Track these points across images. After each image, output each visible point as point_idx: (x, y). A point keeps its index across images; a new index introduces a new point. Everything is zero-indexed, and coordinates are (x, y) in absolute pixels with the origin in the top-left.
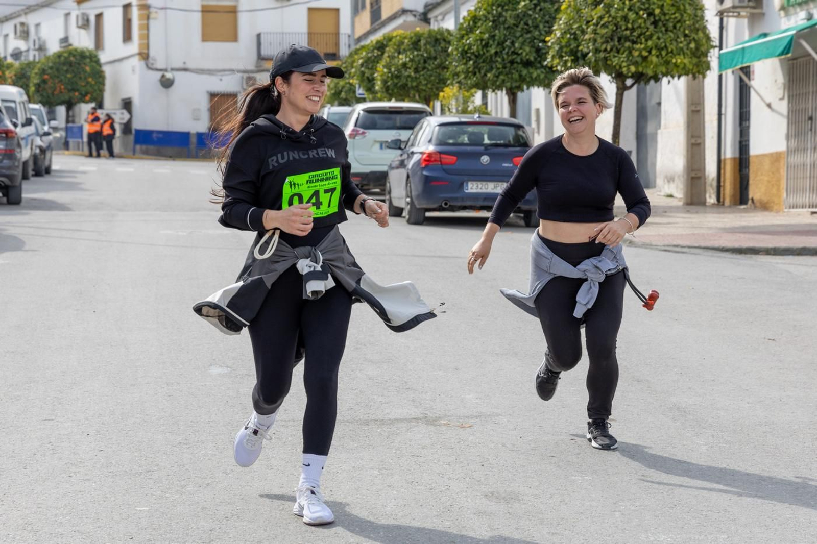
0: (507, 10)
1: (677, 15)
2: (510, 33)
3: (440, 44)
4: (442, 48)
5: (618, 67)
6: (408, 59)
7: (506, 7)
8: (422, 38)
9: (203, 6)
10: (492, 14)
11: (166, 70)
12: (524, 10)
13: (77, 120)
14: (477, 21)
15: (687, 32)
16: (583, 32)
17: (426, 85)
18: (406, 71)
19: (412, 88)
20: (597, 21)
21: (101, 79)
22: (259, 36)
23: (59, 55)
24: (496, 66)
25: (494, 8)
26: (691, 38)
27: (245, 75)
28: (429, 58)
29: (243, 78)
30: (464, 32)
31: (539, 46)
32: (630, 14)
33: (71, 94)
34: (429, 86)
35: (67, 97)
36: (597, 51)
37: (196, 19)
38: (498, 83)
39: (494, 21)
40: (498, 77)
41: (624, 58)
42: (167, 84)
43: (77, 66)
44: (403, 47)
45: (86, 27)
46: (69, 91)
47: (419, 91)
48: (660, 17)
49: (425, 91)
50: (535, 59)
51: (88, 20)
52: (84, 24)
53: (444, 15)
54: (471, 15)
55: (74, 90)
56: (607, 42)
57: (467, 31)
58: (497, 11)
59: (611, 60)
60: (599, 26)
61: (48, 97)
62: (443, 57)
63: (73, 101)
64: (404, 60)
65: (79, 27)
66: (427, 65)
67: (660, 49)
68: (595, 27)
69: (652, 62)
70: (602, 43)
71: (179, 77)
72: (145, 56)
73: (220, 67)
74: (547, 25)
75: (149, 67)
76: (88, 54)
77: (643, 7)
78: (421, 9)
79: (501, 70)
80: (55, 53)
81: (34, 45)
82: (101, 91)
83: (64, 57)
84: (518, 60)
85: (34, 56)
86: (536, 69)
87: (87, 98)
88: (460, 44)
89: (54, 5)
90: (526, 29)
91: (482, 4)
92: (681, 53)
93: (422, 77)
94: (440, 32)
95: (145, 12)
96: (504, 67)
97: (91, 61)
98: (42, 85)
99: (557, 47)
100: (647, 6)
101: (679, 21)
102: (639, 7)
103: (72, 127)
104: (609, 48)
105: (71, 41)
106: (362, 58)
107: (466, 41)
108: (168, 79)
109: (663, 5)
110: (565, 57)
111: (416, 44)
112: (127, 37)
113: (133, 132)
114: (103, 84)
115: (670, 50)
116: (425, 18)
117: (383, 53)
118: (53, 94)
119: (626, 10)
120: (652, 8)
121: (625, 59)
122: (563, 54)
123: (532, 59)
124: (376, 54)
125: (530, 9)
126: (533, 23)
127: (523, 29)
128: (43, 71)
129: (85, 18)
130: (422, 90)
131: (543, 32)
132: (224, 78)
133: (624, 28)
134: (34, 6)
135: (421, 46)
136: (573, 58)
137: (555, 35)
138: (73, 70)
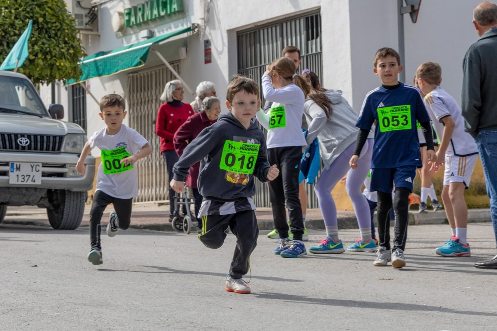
1: (57, 24)
15: (66, 39)
26: (70, 45)
32: (17, 22)
48: (43, 25)
67: (45, 53)
69: (38, 65)
77: (27, 15)
92: (63, 57)
100: (31, 15)
101: (59, 30)
102: (24, 16)
109: (45, 15)
115: (54, 54)
119: (13, 18)
120: (36, 17)
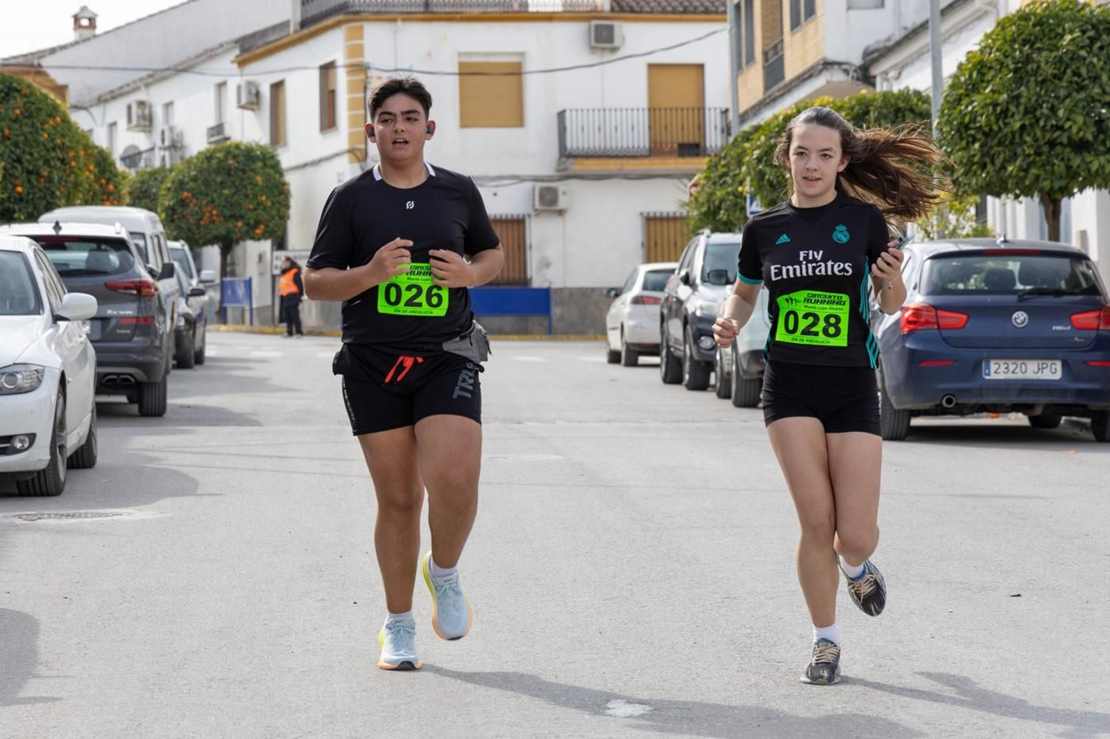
0: (1040, 50)
2: (1047, 91)
3: (904, 117)
7: (1038, 45)
8: (872, 109)
9: (461, 65)
10: (1014, 58)
12: (1071, 48)
13: (238, 270)
14: (985, 70)
21: (282, 197)
22: (561, 116)
23: (208, 157)
24: (1024, 151)
25: (1016, 46)
27: (539, 185)
29: (534, 190)
30: (961, 91)
33: (230, 225)
35: (222, 231)
37: (450, 87)
38: (1027, 182)
39: (1016, 71)
40: (1026, 170)
43: (240, 173)
45: (255, 107)
46: (226, 219)
50: (1095, 137)
51: (258, 94)
52: (252, 101)
53: (902, 68)
54: (974, 60)
55: (235, 217)
57: (967, 90)
58: (1021, 52)
61: (189, 230)
63: (234, 237)
65: (242, 107)
72: (359, 154)
73: (494, 170)
76: (258, 153)
79: (1032, 158)
80: (200, 153)
81: (163, 140)
82: (284, 218)
83: (217, 158)
84: (1065, 140)
85: (163, 159)
86: (1098, 154)
87: (258, 231)
88: (956, 113)
89: (198, 69)
90: (1076, 83)
91: (994, 41)
95: (360, 77)
96: (1038, 153)
97: (265, 165)
98: (179, 210)
103: (230, 284)
105: (228, 132)
106: (758, 147)
107: (967, 107)
111: (862, 117)
112: (328, 121)
114: (287, 206)
116: (865, 76)
118: (198, 225)
123: (1089, 137)
125: (1082, 48)
126: (1088, 72)
127: (1070, 83)
128: (181, 185)
129: (254, 91)
132: (499, 191)
134: (163, 70)
138: (233, 183)
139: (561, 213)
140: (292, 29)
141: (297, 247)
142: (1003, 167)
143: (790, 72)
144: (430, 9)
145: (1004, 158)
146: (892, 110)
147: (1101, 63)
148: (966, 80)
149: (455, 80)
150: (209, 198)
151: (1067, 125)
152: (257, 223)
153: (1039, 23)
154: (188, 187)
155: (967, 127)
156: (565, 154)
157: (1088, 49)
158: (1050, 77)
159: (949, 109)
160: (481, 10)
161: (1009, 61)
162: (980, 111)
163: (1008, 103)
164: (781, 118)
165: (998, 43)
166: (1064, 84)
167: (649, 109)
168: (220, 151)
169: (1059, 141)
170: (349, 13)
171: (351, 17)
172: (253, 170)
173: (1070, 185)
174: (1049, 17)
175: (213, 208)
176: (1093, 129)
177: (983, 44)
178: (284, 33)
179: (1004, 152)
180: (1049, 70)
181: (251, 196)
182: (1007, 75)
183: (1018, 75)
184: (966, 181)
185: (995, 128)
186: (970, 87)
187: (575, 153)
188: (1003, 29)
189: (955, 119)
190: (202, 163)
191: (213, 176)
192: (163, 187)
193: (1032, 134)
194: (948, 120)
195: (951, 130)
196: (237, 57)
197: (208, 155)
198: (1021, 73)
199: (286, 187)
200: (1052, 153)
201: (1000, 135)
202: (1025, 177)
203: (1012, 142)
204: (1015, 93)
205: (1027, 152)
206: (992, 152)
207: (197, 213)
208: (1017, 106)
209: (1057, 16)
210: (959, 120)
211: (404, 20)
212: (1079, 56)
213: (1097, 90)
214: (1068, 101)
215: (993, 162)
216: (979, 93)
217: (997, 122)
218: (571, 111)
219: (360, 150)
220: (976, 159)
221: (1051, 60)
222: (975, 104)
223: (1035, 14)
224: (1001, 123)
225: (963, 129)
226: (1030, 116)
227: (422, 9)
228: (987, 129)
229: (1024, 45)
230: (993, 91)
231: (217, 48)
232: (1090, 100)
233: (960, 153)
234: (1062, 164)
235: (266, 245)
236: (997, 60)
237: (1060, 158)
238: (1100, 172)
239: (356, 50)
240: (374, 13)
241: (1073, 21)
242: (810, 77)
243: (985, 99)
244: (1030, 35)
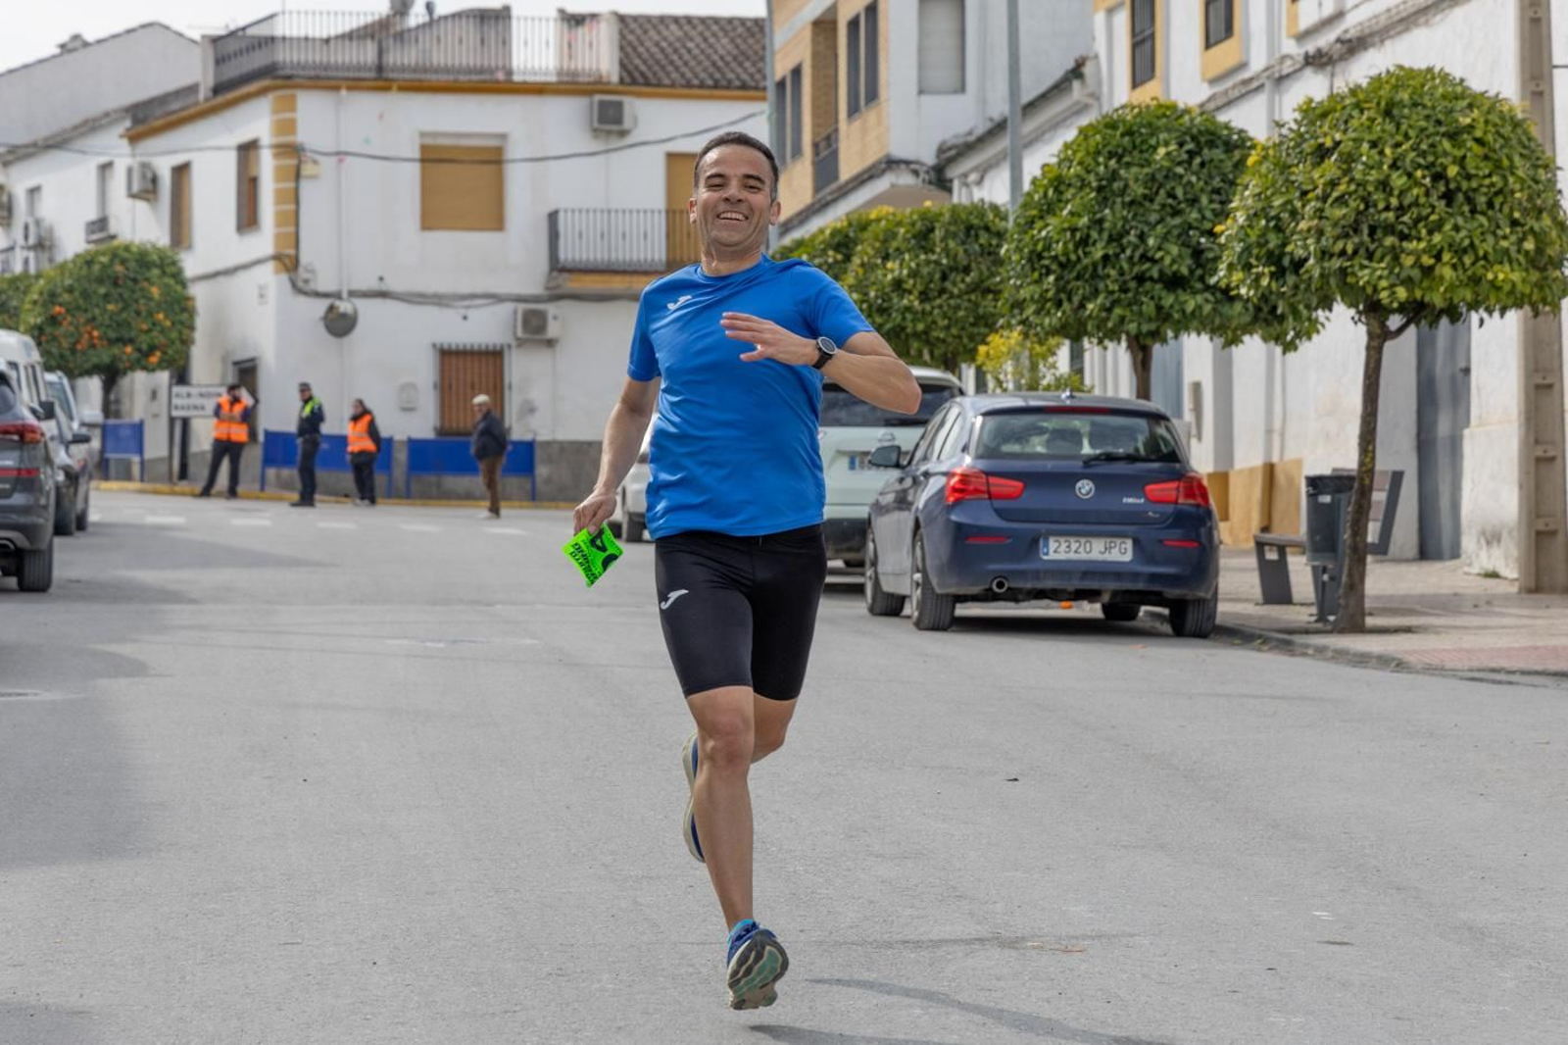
0: (1128, 165)
2: (1135, 215)
3: (977, 236)
4: (981, 245)
5: (1369, 290)
6: (905, 272)
7: (1127, 159)
8: (937, 225)
9: (424, 148)
10: (1097, 174)
11: (338, 296)
12: (1166, 164)
13: (125, 407)
14: (1062, 188)
16: (1294, 214)
17: (948, 328)
18: (902, 298)
19: (916, 335)
20: (1324, 191)
21: (185, 316)
22: (553, 217)
23: (88, 261)
24: (1107, 286)
25: (1101, 159)
27: (522, 307)
28: (953, 269)
29: (515, 312)
30: (1034, 212)
31: (1199, 243)
33: (116, 350)
34: (954, 331)
35: (104, 356)
36: (1325, 254)
37: (409, 177)
38: (1110, 325)
39: (1100, 189)
40: (1109, 310)
41: (1383, 269)
42: (339, 325)
43: (130, 283)
44: (895, 244)
45: (151, 196)
46: (112, 342)
47: (931, 344)
49: (944, 341)
50: (1192, 272)
51: (154, 180)
52: (146, 189)
53: (984, 171)
54: (1050, 175)
55: (123, 341)
56: (1347, 236)
57: (1041, 210)
58: (1106, 166)
59: (1354, 274)
60: (1330, 201)
61: (62, 356)
62: (983, 267)
63: (121, 366)
64: (896, 273)
65: (133, 196)
66: (948, 285)
68: (1319, 205)
70: (1337, 238)
71: (366, 309)
72: (288, 262)
73: (465, 288)
74: (1215, 197)
75: (299, 289)
76: (155, 257)
78: (929, 158)
79: (1116, 296)
80: (77, 256)
81: (26, 237)
82: (187, 343)
83: (101, 263)
84: (1155, 273)
85: (26, 262)
86: (1194, 293)
87: (154, 359)
88: (1027, 238)
89: (80, 144)
90: (1171, 206)
91: (1075, 152)
93: (936, 311)
94: (979, 210)
95: (292, 162)
96: (1124, 290)
97: (164, 273)
98: (48, 330)
99: (1238, 247)
103: (116, 427)
104: (1350, 249)
105: (113, 227)
107: (1040, 231)
108: (344, 316)
110: (1257, 266)
111: (923, 237)
112: (248, 219)
113: (261, 438)
114: (192, 328)
116: (939, 178)
117: (848, 258)
118: (73, 351)
121: (1386, 272)
122: (1253, 261)
123: (1185, 271)
124: (831, 260)
125: (1179, 164)
126: (1185, 193)
127: (1164, 206)
128: (52, 297)
129: (149, 175)
130: (938, 339)
131: (1208, 214)
132: (471, 313)
133: (1381, 206)
134: (26, 146)
135: (934, 244)
136: (1273, 269)
137: (1235, 220)
138: (121, 295)
139: (550, 343)
140: (201, 96)
141: (204, 381)
142: (1082, 306)
143: (846, 172)
144: (384, 75)
145: (1083, 295)
146: (962, 227)
147: (1201, 183)
148: (1040, 199)
149: (413, 171)
150: (89, 315)
151: (1159, 255)
152: (152, 349)
153: (1129, 133)
154: (61, 300)
155: (1040, 257)
156: (557, 267)
157: (1186, 165)
158: (1140, 199)
159: (1019, 233)
160: (451, 77)
161: (1092, 178)
162: (1056, 237)
163: (1089, 228)
164: (828, 232)
165: (1079, 155)
166: (1156, 206)
167: (668, 212)
168: (103, 254)
169: (1148, 275)
170: (276, 78)
171: (279, 82)
172: (147, 280)
173: (1162, 330)
174: (1142, 125)
175: (93, 328)
176: (1189, 261)
177: (1062, 156)
178: (190, 100)
179: (1084, 288)
180: (1139, 190)
181: (144, 314)
182: (1088, 194)
183: (1103, 194)
184: (1038, 321)
185: (1073, 257)
186: (1045, 207)
187: (569, 266)
188: (1086, 138)
189: (1026, 246)
190: (81, 268)
191: (95, 285)
192: (28, 299)
193: (1118, 267)
194: (1017, 247)
195: (1022, 258)
196: (128, 130)
197: (89, 258)
198: (1105, 193)
199: (190, 303)
200: (1141, 290)
201: (1079, 267)
202: (1108, 319)
203: (1095, 275)
204: (1098, 216)
205: (1111, 288)
206: (1070, 287)
207: (72, 335)
208: (1101, 231)
209: (1150, 125)
210: (1031, 247)
211: (350, 88)
212: (1175, 174)
213: (1195, 215)
214: (1159, 227)
215: (1070, 299)
216: (1055, 215)
217: (1076, 251)
218: (566, 211)
219: (289, 256)
220: (1050, 294)
221: (1141, 177)
222: (1050, 228)
223: (1124, 122)
224: (1080, 252)
225: (1035, 257)
226: (1115, 244)
227: (373, 75)
228: (1063, 259)
229: (1110, 158)
230: (1072, 214)
231: (101, 118)
232: (1186, 227)
233: (1031, 287)
234: (1152, 304)
235: (163, 377)
236: (1078, 176)
237: (1149, 295)
238: (1197, 313)
239: (286, 126)
240: (310, 78)
241: (1168, 130)
242: (871, 178)
243: (1063, 222)
244: (1118, 146)
